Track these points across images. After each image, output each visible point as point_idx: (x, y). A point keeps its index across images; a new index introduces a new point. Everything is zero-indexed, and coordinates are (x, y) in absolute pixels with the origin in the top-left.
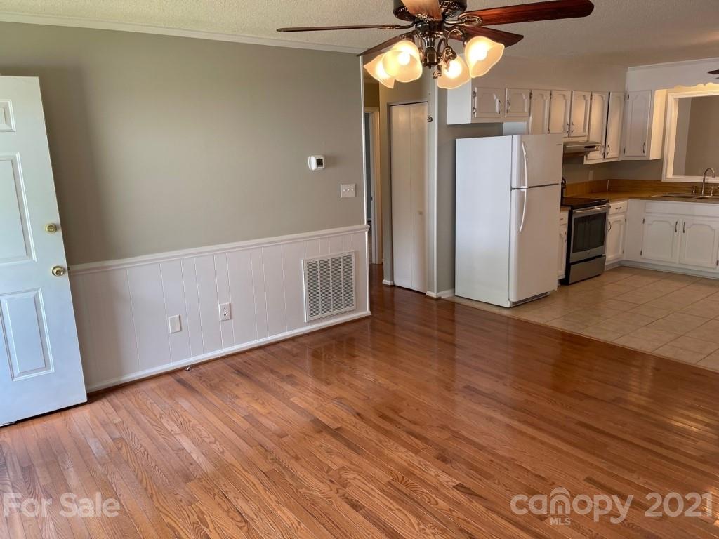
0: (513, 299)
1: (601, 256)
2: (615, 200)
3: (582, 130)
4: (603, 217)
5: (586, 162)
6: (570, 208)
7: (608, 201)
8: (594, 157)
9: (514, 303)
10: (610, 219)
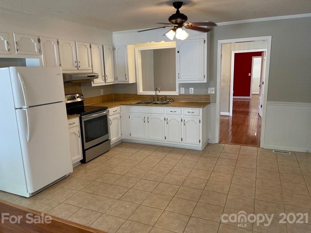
0: (31, 191)
1: (108, 140)
2: (111, 107)
3: (88, 66)
4: (105, 117)
5: (93, 85)
6: (79, 115)
7: (107, 108)
8: (98, 82)
9: (32, 194)
10: (110, 118)
